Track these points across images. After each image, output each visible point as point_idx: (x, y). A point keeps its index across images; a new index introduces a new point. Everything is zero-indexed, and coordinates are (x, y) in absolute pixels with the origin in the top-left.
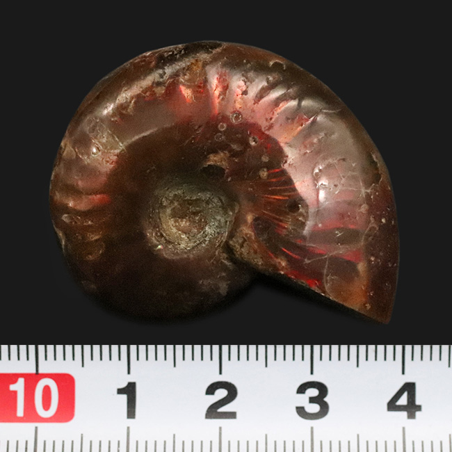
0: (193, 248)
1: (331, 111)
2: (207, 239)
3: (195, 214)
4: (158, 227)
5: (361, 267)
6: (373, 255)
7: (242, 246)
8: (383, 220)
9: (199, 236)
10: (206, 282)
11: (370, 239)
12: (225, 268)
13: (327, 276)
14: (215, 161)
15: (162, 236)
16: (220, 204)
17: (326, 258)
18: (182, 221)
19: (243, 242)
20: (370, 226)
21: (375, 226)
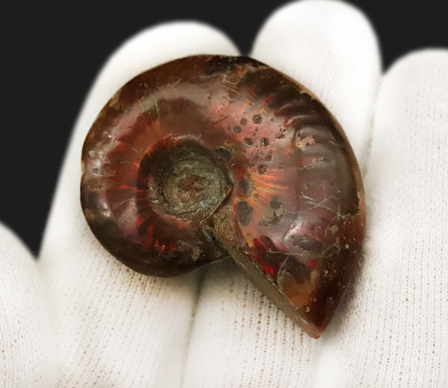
0: (184, 213)
1: (336, 144)
2: (198, 210)
3: (197, 190)
4: (163, 187)
5: (314, 274)
6: (327, 269)
7: (222, 222)
8: (347, 247)
9: (192, 207)
10: (183, 243)
11: (330, 255)
12: (203, 238)
13: (283, 269)
14: (227, 147)
15: (163, 194)
16: (218, 186)
17: (287, 255)
18: (185, 193)
19: (224, 219)
20: (334, 245)
21: (338, 247)
